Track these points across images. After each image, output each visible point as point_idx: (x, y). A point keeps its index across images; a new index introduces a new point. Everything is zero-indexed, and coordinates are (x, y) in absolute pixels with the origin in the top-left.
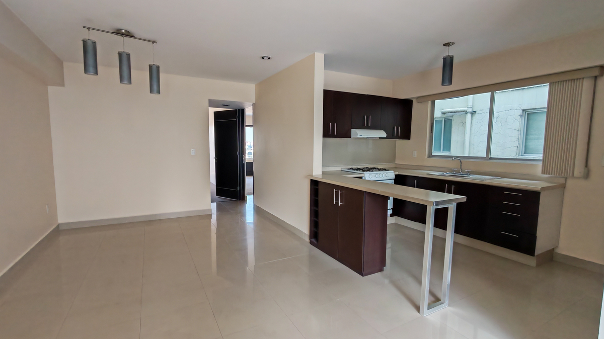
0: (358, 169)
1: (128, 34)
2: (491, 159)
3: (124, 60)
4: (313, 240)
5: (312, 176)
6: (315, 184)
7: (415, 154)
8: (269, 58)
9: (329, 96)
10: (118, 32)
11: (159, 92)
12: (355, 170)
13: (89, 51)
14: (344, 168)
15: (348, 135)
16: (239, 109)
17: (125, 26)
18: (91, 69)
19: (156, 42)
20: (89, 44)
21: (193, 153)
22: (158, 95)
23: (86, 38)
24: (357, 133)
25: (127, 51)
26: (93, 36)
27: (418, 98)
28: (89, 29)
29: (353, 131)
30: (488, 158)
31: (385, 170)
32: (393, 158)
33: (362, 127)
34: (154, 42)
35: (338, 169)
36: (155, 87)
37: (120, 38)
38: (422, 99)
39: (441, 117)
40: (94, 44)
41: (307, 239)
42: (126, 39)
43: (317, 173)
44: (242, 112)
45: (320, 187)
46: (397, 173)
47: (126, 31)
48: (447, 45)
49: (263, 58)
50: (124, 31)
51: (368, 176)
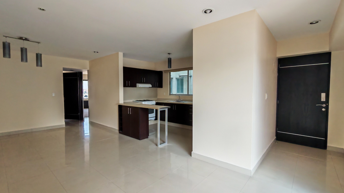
0: (140, 101)
1: (26, 39)
2: (189, 95)
3: (24, 51)
4: (120, 131)
5: (119, 103)
6: (120, 107)
7: (165, 94)
8: (97, 52)
9: (125, 69)
10: (21, 38)
11: (41, 66)
12: (139, 101)
13: (6, 48)
14: (134, 100)
15: (135, 86)
16: (79, 72)
17: (24, 36)
18: (7, 55)
19: (40, 43)
20: (6, 44)
21: (53, 95)
22: (41, 67)
23: (5, 41)
24: (139, 85)
25: (26, 47)
26: (8, 40)
27: (165, 71)
28: (6, 37)
29: (137, 84)
30: (188, 95)
31: (152, 101)
32: (156, 96)
33: (141, 83)
34: (39, 43)
35: (131, 101)
36: (39, 64)
37: (21, 41)
38: (166, 71)
39: (179, 78)
40: (9, 44)
41: (118, 132)
42: (25, 41)
43: (121, 102)
44: (81, 74)
45: (123, 108)
46: (156, 102)
47: (25, 38)
48: (169, 54)
49: (95, 52)
50: (24, 38)
51: (144, 103)
